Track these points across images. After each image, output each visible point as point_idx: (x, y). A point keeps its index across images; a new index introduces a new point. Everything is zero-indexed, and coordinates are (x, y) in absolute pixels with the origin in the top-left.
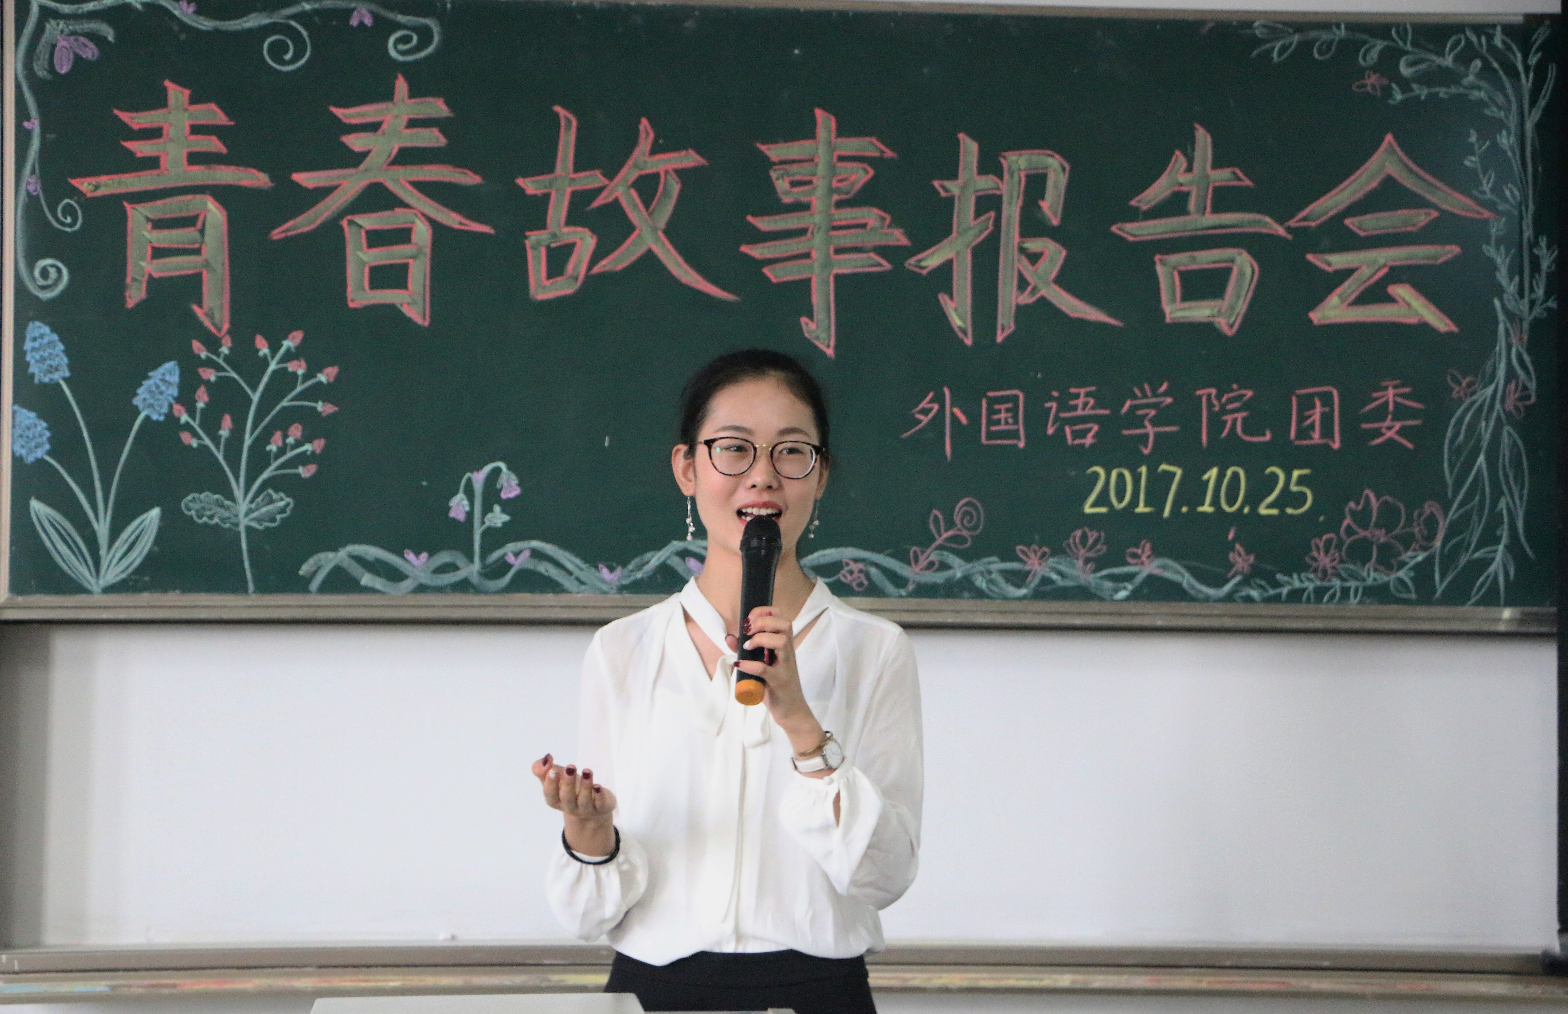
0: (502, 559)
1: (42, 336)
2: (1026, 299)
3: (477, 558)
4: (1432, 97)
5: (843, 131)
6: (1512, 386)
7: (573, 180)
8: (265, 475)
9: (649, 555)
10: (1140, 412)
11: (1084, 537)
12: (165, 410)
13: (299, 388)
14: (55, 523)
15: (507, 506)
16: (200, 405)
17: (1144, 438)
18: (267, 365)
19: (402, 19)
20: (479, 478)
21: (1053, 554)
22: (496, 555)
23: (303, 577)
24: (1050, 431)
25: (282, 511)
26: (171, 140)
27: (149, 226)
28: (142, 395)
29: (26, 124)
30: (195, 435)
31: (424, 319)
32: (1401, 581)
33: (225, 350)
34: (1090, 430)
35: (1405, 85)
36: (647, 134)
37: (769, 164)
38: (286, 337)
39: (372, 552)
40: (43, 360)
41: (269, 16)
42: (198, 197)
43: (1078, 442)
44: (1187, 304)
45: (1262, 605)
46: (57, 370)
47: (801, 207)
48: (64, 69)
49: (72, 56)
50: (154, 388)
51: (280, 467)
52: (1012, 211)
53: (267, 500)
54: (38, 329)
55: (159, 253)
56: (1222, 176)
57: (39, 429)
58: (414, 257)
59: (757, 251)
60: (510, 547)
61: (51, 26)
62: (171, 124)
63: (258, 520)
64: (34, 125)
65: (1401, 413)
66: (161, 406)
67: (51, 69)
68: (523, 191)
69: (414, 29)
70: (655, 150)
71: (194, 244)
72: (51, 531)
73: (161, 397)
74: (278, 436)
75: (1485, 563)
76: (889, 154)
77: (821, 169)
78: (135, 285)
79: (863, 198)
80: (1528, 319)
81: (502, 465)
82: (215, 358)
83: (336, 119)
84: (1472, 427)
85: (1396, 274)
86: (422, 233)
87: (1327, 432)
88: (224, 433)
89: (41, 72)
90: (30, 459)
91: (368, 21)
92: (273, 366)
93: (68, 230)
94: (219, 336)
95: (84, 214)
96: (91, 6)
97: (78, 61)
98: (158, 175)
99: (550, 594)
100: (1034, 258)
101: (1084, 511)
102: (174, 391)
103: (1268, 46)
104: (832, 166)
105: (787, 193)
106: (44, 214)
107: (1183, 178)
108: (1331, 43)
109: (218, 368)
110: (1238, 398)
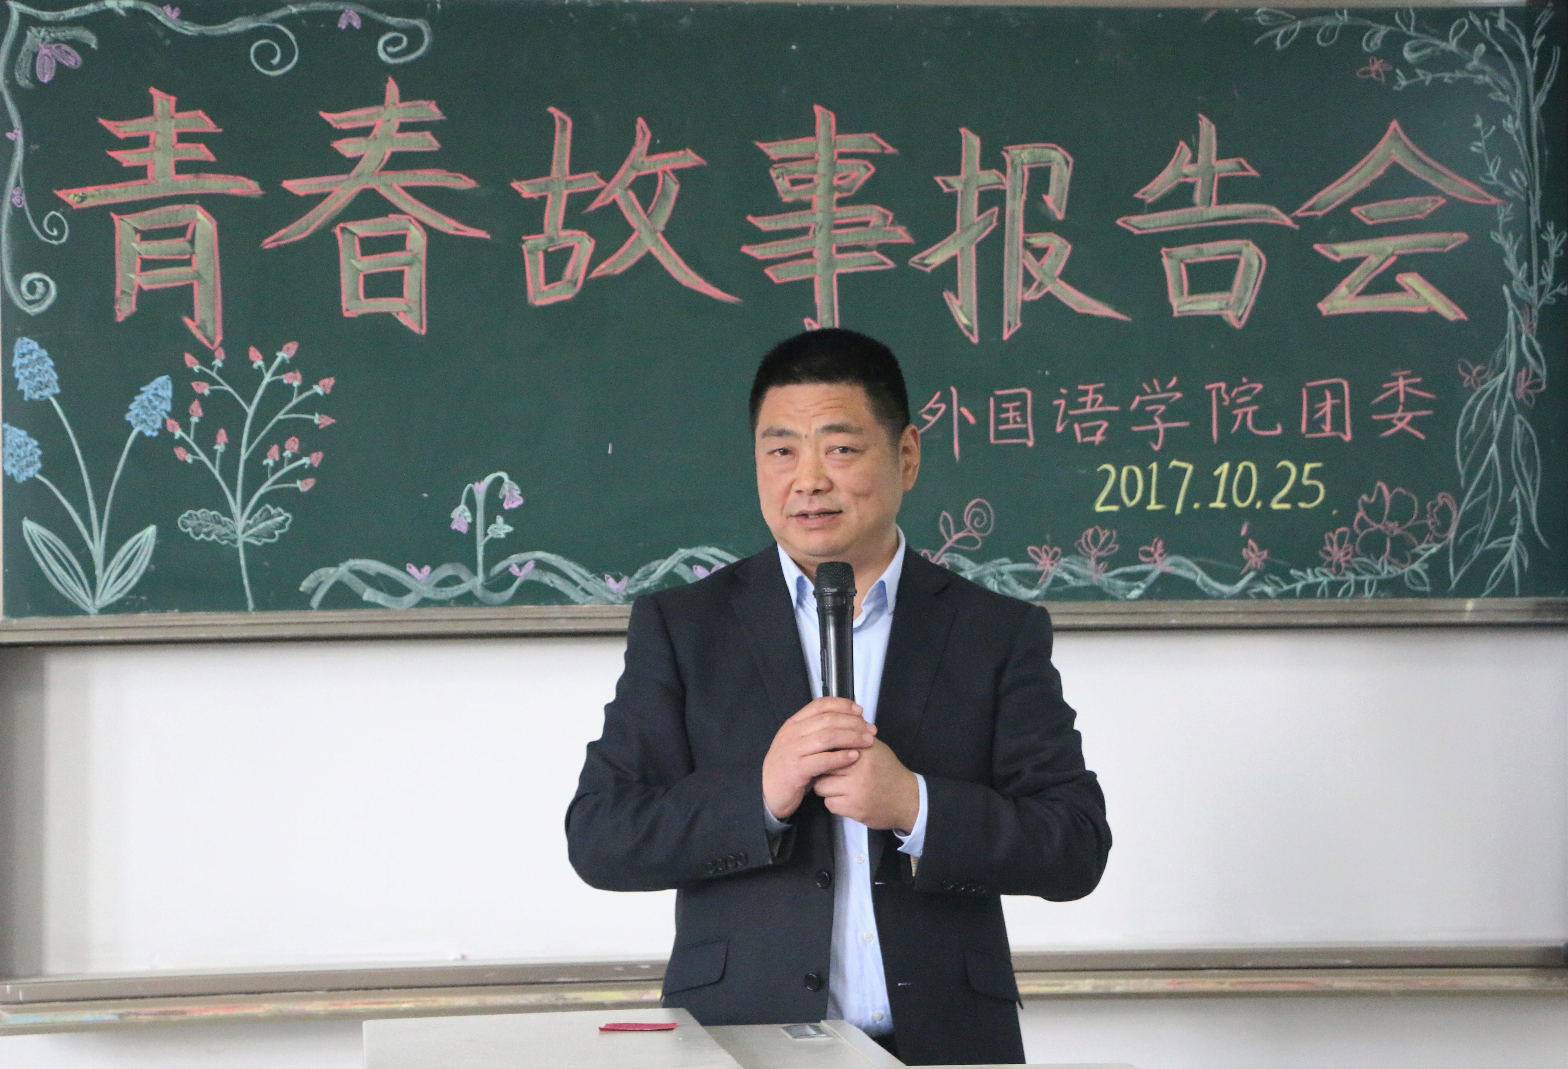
0: (506, 571)
1: (31, 352)
2: (1032, 295)
3: (480, 571)
4: (1437, 83)
5: (843, 127)
6: (1523, 374)
7: (569, 183)
8: (262, 490)
9: (656, 563)
10: (1150, 409)
11: (1096, 536)
12: (158, 425)
13: (295, 401)
14: (48, 543)
15: (510, 516)
16: (195, 420)
17: (1152, 435)
18: (262, 378)
19: (391, 20)
20: (480, 489)
21: (1064, 555)
22: (499, 567)
23: (304, 594)
24: (1059, 429)
25: (281, 526)
26: (158, 149)
27: (138, 237)
28: (134, 412)
29: (9, 135)
30: (190, 450)
31: (421, 327)
32: (1415, 573)
33: (218, 363)
34: (1099, 427)
35: (1409, 70)
36: (644, 134)
37: (768, 162)
38: (280, 349)
39: (373, 566)
40: (32, 376)
41: (254, 21)
42: (187, 207)
43: (1088, 439)
44: (1194, 298)
45: (1276, 602)
46: (47, 386)
47: (803, 206)
48: (46, 77)
49: (54, 64)
50: (146, 404)
51: (277, 482)
52: (1016, 206)
53: (265, 516)
54: (26, 345)
55: (148, 265)
56: (1227, 167)
57: (30, 447)
58: (409, 264)
59: (758, 252)
60: (515, 558)
61: (32, 34)
62: (157, 133)
63: (257, 536)
64: (17, 136)
65: (1412, 403)
66: (154, 422)
67: (34, 77)
68: (518, 194)
69: (404, 30)
70: (652, 151)
71: (185, 254)
72: (45, 551)
73: (154, 412)
74: (274, 449)
75: (1501, 553)
76: (890, 150)
77: (821, 168)
78: (125, 298)
79: (863, 196)
80: (1538, 305)
81: (504, 475)
82: (208, 371)
83: (326, 125)
84: (1484, 416)
85: (1405, 263)
86: (417, 240)
87: (1338, 425)
88: (220, 448)
89: (23, 82)
90: (22, 479)
91: (357, 23)
92: (268, 378)
93: (55, 242)
94: (212, 348)
95: (70, 228)
96: (72, 12)
97: (61, 69)
98: (145, 184)
99: (556, 606)
100: (1039, 253)
101: (1094, 510)
102: (167, 406)
103: (1270, 33)
104: (832, 165)
105: (788, 192)
106: (30, 227)
107: (1188, 169)
108: (1334, 29)
109: (212, 381)
110: (1248, 392)
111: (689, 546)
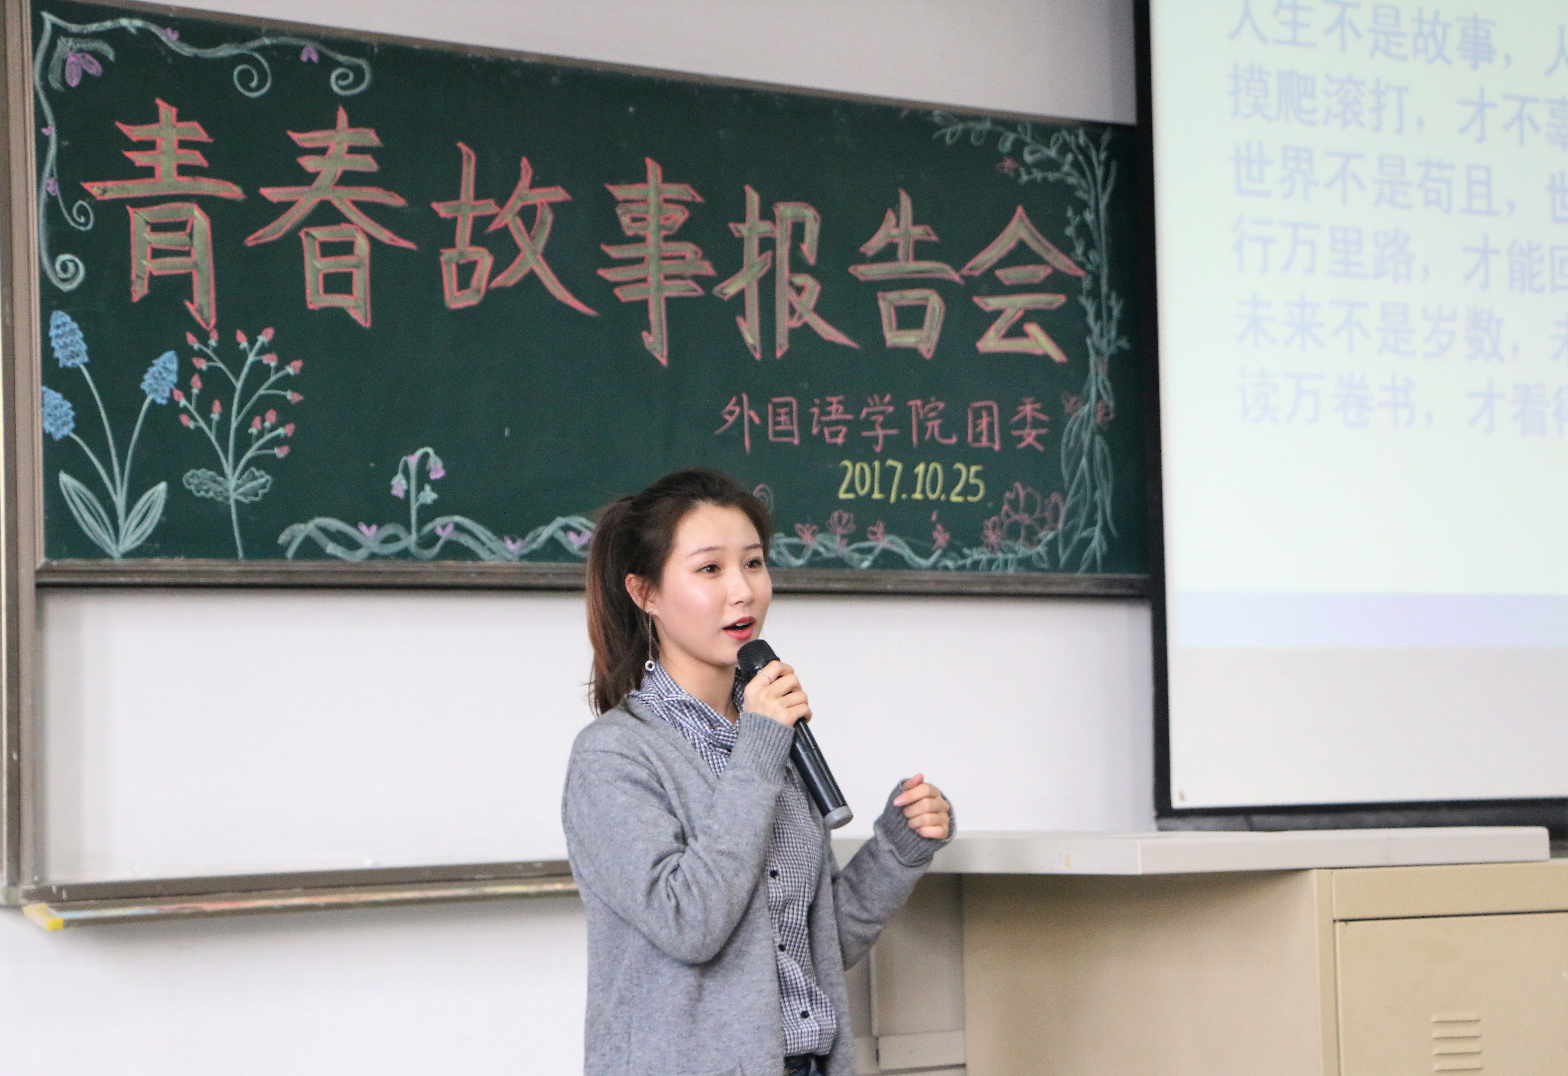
0: (433, 531)
1: (64, 324)
2: (796, 323)
3: (414, 531)
4: (1045, 179)
5: (667, 178)
6: (1100, 405)
7: (473, 207)
8: (249, 454)
9: (540, 529)
10: (874, 418)
11: (840, 518)
12: (167, 394)
13: (273, 378)
14: (82, 495)
15: (436, 485)
16: (195, 391)
17: (875, 439)
18: (246, 357)
19: (341, 58)
20: (413, 461)
21: (821, 531)
22: (428, 528)
23: (281, 546)
24: (815, 431)
25: (263, 486)
26: (163, 153)
27: (148, 228)
28: (148, 383)
29: (44, 131)
30: (192, 418)
31: (366, 321)
32: (1038, 554)
33: (213, 342)
34: (839, 432)
35: (1028, 168)
36: (527, 171)
37: (614, 202)
38: (260, 333)
39: (334, 524)
40: (66, 346)
41: (238, 48)
42: (187, 205)
43: (834, 440)
44: (901, 333)
45: (955, 573)
46: (78, 355)
47: (639, 239)
48: (74, 82)
49: (80, 71)
50: (157, 375)
51: (261, 448)
52: (783, 251)
53: (251, 477)
54: (60, 317)
55: (157, 253)
56: (919, 232)
57: (65, 409)
58: (357, 267)
59: (610, 275)
60: (439, 521)
61: (62, 42)
62: (162, 138)
63: (244, 494)
64: (51, 132)
65: (1037, 424)
66: (163, 391)
67: (64, 82)
68: (437, 214)
69: (349, 67)
70: (534, 185)
71: (185, 246)
72: (78, 501)
73: (163, 382)
74: (257, 420)
75: (1087, 541)
76: (699, 199)
77: (652, 209)
78: (139, 281)
79: (681, 235)
80: (1107, 354)
81: (430, 450)
82: (205, 349)
83: (293, 143)
84: (1078, 436)
85: (1030, 315)
86: (362, 246)
87: (991, 439)
88: (215, 416)
89: (56, 85)
90: (58, 436)
91: (315, 58)
92: (251, 358)
93: (82, 228)
94: (208, 329)
95: (95, 215)
96: (94, 27)
97: (85, 75)
98: (153, 183)
99: (469, 562)
100: (799, 290)
101: (838, 497)
102: (173, 378)
103: (943, 131)
104: (660, 208)
105: (629, 227)
106: (61, 212)
107: (895, 232)
108: (981, 132)
109: (208, 358)
110: (935, 409)
111: (564, 515)
